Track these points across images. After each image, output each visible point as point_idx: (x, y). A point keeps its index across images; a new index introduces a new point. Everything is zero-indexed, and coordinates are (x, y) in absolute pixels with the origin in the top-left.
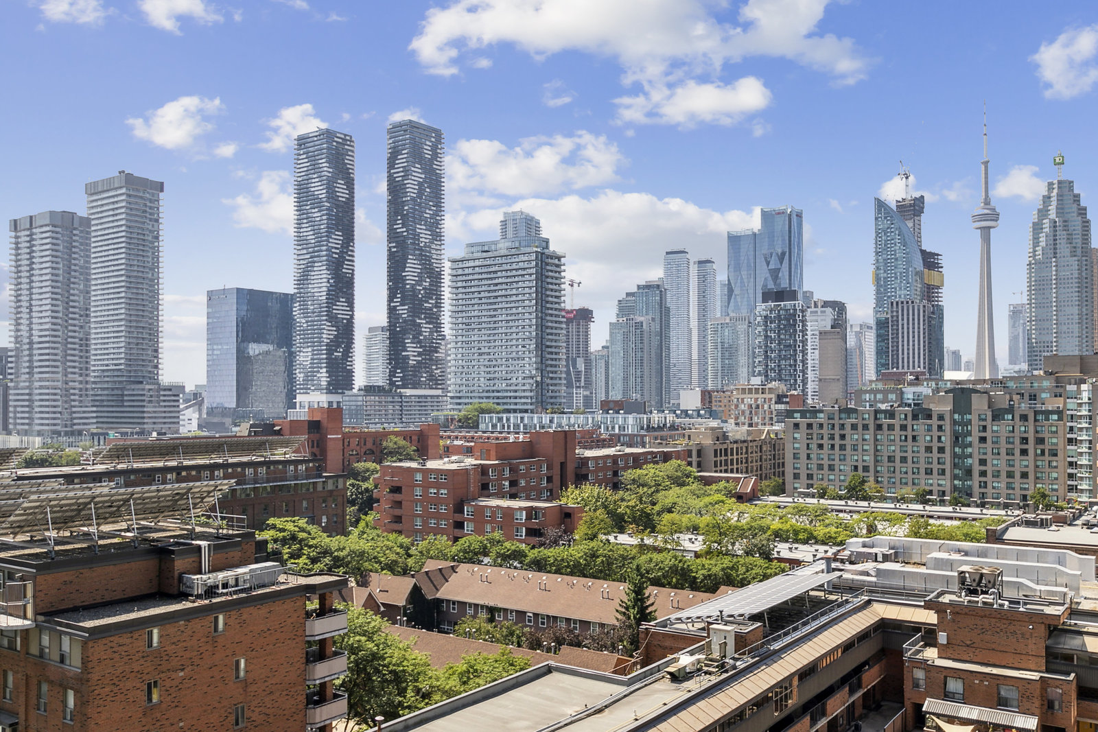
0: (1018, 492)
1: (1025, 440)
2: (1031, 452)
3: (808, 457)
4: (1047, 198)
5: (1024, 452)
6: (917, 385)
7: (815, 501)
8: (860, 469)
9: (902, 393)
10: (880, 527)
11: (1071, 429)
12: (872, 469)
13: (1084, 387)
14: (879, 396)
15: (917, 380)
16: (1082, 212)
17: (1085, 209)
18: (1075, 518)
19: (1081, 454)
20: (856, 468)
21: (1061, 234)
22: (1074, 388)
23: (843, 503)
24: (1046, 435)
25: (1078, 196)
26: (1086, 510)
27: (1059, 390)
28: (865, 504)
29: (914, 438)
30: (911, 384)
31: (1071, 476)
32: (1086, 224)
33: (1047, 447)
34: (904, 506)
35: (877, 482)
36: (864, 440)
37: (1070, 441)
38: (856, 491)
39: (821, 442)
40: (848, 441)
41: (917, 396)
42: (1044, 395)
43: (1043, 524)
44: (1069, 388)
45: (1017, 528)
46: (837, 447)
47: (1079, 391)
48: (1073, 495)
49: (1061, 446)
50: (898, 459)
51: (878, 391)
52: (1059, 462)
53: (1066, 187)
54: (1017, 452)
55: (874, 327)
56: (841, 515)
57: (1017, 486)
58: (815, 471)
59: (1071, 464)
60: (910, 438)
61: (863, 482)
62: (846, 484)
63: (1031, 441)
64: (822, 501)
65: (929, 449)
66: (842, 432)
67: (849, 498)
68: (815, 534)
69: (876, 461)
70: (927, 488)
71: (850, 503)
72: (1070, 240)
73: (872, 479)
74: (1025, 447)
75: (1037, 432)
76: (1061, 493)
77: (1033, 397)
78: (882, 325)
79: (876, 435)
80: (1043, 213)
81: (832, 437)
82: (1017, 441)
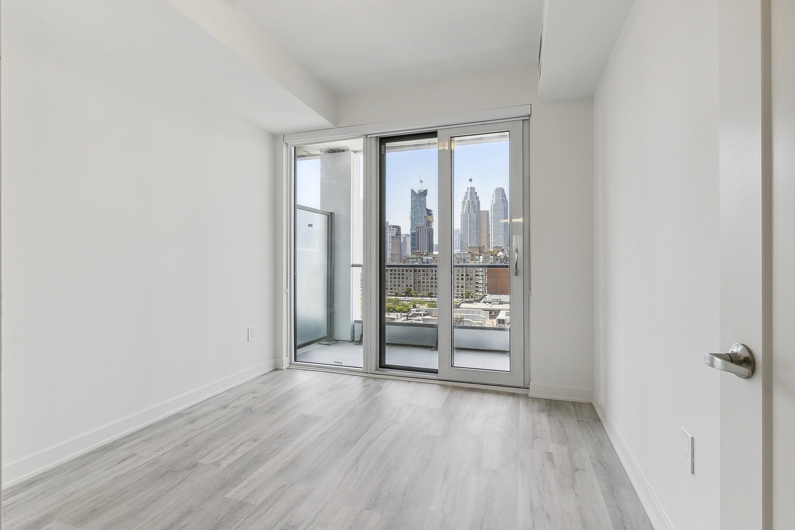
0: (460, 293)
1: (462, 275)
2: (464, 279)
3: (391, 282)
4: (467, 193)
5: (462, 279)
6: (427, 256)
7: (394, 297)
8: (409, 286)
9: (422, 259)
10: (417, 306)
11: (477, 271)
12: (413, 286)
13: (481, 257)
14: (415, 260)
15: (427, 255)
16: (478, 198)
17: (478, 197)
18: (480, 300)
19: (480, 279)
20: (407, 285)
21: (471, 206)
22: (478, 257)
23: (404, 298)
24: (469, 273)
25: (476, 193)
26: (483, 297)
27: (472, 258)
28: (412, 298)
29: (427, 275)
30: (425, 256)
31: (477, 287)
32: (479, 202)
33: (469, 277)
34: (425, 298)
35: (415, 290)
36: (410, 275)
37: (476, 275)
38: (408, 294)
39: (395, 276)
40: (405, 276)
41: (428, 260)
42: (468, 260)
43: (471, 302)
44: (476, 257)
45: (463, 304)
46: (401, 278)
47: (479, 259)
48: (477, 293)
49: (474, 277)
50: (422, 282)
51: (415, 258)
52: (473, 282)
53: (473, 189)
54: (460, 279)
55: (410, 236)
56: (404, 302)
57: (460, 291)
58: (393, 287)
59: (477, 283)
60: (426, 275)
61: (410, 290)
62: (405, 291)
63: (465, 275)
64: (397, 297)
65: (432, 279)
66: (403, 273)
67: (406, 296)
68: (396, 309)
69: (414, 283)
70: (432, 292)
71: (406, 298)
72: (474, 207)
73: (413, 289)
74: (462, 277)
75: (466, 272)
76: (473, 293)
77: (464, 260)
78: (413, 235)
79: (414, 274)
80: (465, 198)
81: (399, 274)
82: (460, 276)
